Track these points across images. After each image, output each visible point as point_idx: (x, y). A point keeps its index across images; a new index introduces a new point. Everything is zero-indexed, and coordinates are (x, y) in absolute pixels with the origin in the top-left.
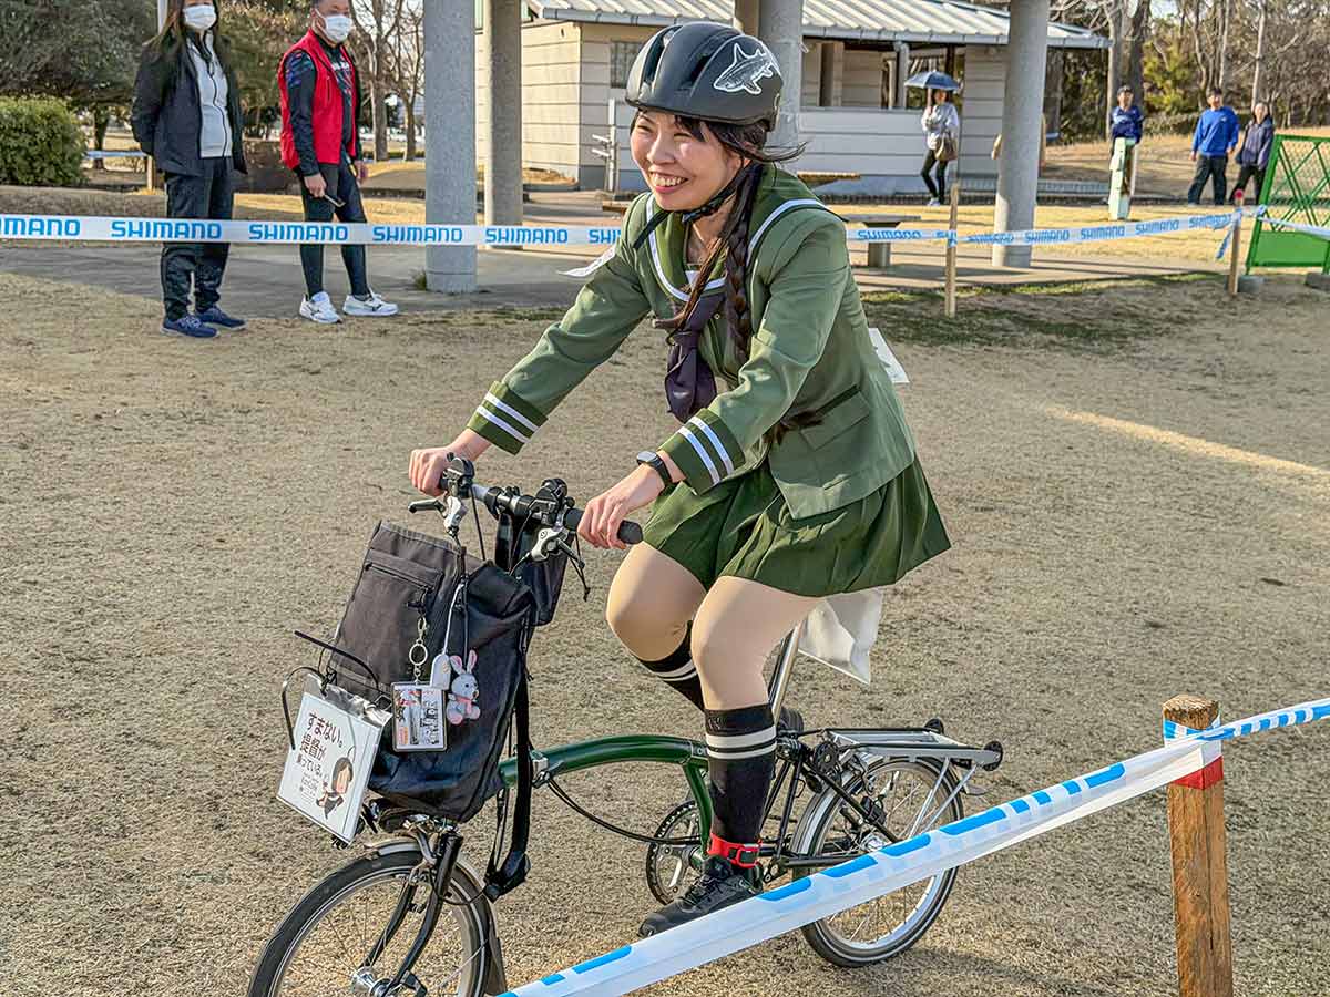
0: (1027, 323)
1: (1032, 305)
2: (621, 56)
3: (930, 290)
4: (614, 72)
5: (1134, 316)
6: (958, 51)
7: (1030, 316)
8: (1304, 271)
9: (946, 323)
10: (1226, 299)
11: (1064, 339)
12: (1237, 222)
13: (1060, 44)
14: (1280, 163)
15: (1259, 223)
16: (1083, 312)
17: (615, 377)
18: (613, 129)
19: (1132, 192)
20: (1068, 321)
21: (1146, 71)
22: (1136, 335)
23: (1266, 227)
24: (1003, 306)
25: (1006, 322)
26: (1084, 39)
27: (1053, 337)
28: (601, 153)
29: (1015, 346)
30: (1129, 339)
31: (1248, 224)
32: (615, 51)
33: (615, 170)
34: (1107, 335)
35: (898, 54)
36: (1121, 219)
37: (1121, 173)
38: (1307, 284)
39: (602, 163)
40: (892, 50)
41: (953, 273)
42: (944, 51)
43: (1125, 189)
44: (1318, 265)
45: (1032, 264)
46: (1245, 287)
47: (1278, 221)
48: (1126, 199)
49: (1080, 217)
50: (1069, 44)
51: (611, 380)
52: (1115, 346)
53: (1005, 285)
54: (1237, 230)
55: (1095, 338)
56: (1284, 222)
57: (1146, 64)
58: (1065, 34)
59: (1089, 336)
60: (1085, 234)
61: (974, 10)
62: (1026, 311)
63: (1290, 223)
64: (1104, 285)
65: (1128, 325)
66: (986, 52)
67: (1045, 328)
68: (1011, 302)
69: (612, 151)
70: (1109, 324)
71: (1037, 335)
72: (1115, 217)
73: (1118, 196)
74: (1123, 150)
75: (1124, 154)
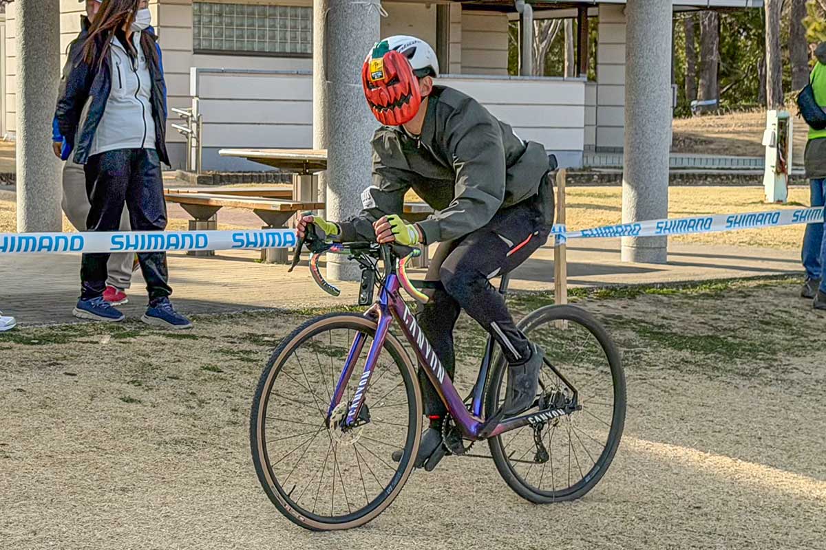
0: (654, 335)
1: (664, 312)
2: (205, 19)
3: (541, 294)
4: (197, 37)
5: (786, 324)
6: (591, 11)
7: (662, 326)
9: (556, 336)
11: (700, 357)
16: (724, 321)
17: (125, 420)
18: (195, 101)
19: (789, 171)
20: (705, 332)
21: (810, 32)
22: (788, 351)
24: (629, 314)
25: (631, 335)
27: (686, 354)
28: (180, 128)
29: (638, 367)
30: (780, 355)
32: (198, 14)
33: (197, 147)
34: (753, 351)
35: (521, 16)
36: (779, 202)
37: (775, 150)
39: (182, 139)
40: (516, 11)
41: (563, 271)
42: (575, 12)
43: (781, 167)
45: (670, 258)
48: (783, 177)
49: (732, 199)
51: (119, 424)
52: (762, 364)
53: (633, 286)
55: (737, 355)
57: (809, 24)
59: (731, 351)
60: (732, 221)
62: (656, 320)
64: (753, 284)
65: (779, 336)
66: (622, 12)
67: (678, 342)
68: (639, 308)
69: (194, 125)
70: (755, 335)
71: (667, 352)
72: (772, 199)
73: (773, 175)
74: (776, 122)
75: (776, 127)
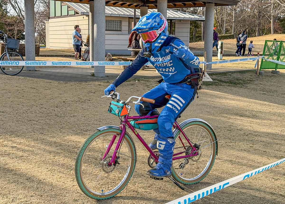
7: (221, 80)
8: (271, 70)
10: (257, 76)
12: (258, 59)
13: (198, 19)
14: (266, 46)
15: (262, 60)
19: (223, 53)
20: (229, 81)
23: (264, 60)
25: (217, 81)
26: (203, 18)
27: (228, 84)
31: (260, 60)
36: (221, 59)
37: (220, 49)
38: (272, 73)
42: (170, 21)
43: (221, 53)
44: (274, 68)
45: (212, 69)
46: (260, 73)
47: (266, 59)
48: (222, 55)
50: (200, 19)
54: (258, 61)
56: (267, 59)
58: (199, 17)
61: (177, 12)
62: (219, 79)
63: (269, 59)
66: (180, 21)
68: (215, 77)
71: (225, 84)
72: (219, 59)
73: (220, 54)
74: (221, 44)
75: (221, 45)
